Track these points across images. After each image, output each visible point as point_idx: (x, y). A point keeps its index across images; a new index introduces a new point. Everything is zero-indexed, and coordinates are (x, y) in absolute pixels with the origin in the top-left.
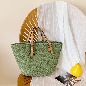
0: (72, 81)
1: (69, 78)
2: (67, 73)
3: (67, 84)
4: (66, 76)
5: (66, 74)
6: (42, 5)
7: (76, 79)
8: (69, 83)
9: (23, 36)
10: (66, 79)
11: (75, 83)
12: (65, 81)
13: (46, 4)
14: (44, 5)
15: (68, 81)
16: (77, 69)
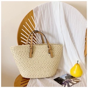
0: (71, 82)
1: (68, 80)
2: (68, 74)
3: (65, 85)
4: (66, 77)
5: (66, 75)
6: (38, 7)
7: (75, 80)
8: (67, 84)
9: (21, 37)
10: (64, 80)
11: (73, 84)
12: (64, 82)
13: (41, 5)
14: (40, 7)
15: (67, 82)
16: (76, 69)
